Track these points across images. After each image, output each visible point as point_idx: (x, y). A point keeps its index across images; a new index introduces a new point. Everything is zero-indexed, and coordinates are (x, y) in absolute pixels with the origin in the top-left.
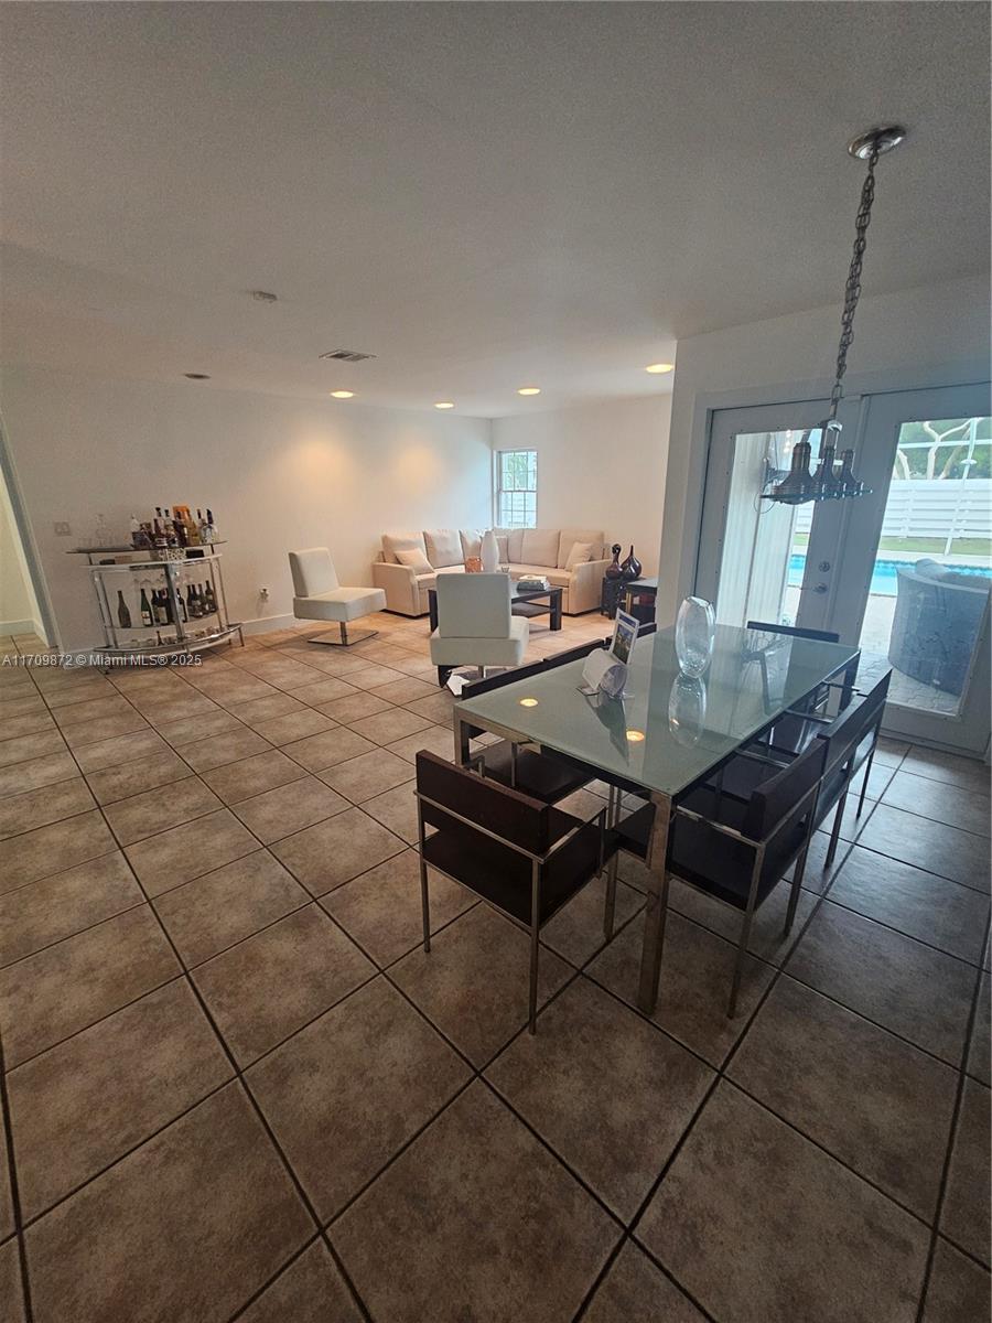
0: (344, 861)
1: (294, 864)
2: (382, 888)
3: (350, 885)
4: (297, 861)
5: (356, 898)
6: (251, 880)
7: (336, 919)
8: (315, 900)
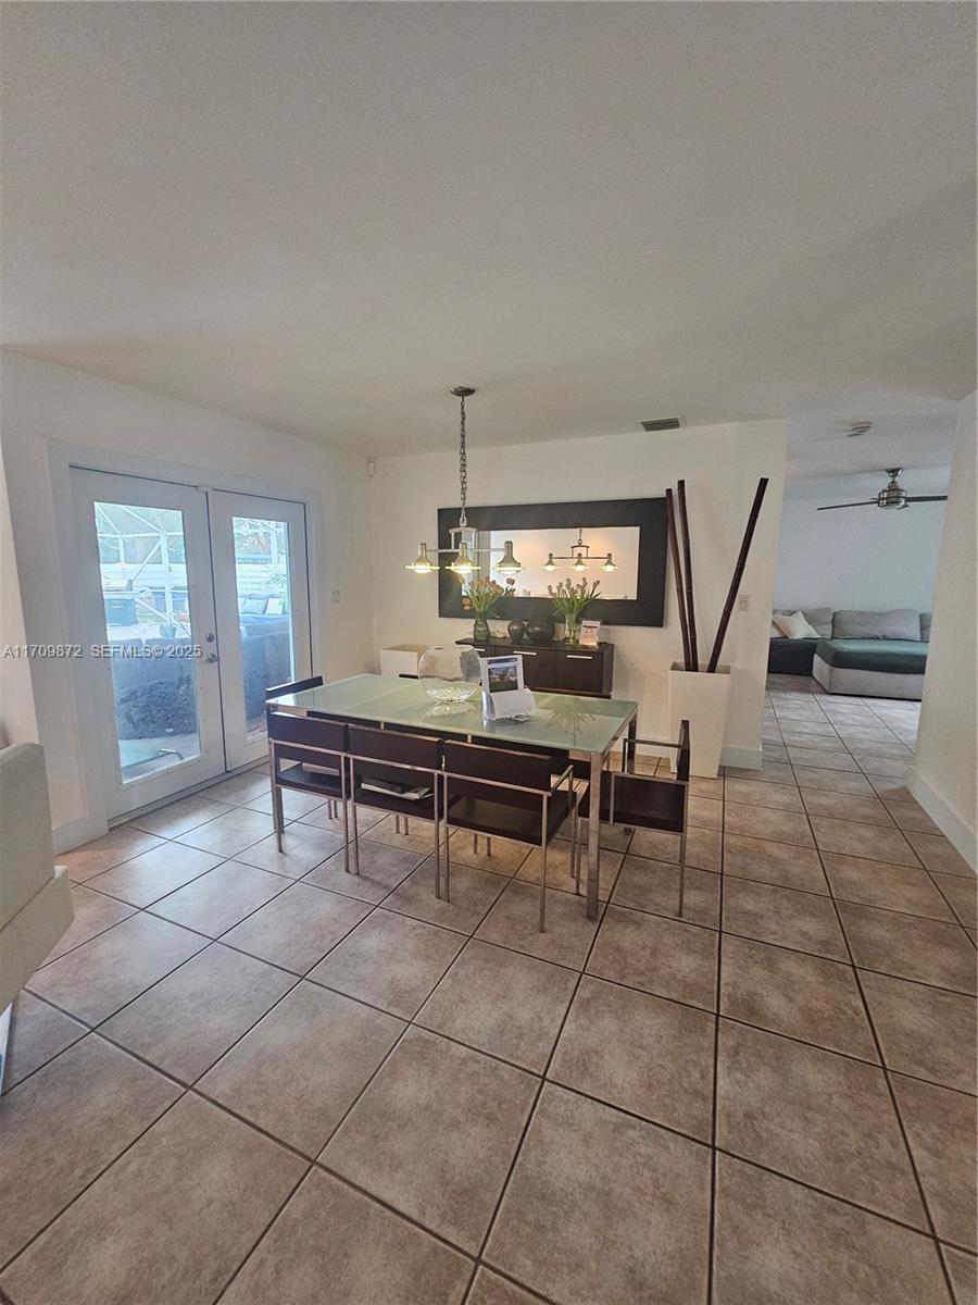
0: (651, 1024)
1: (703, 1077)
2: (655, 969)
3: (675, 996)
4: (696, 1075)
5: (684, 983)
6: (767, 1109)
7: (716, 983)
8: (718, 1015)
